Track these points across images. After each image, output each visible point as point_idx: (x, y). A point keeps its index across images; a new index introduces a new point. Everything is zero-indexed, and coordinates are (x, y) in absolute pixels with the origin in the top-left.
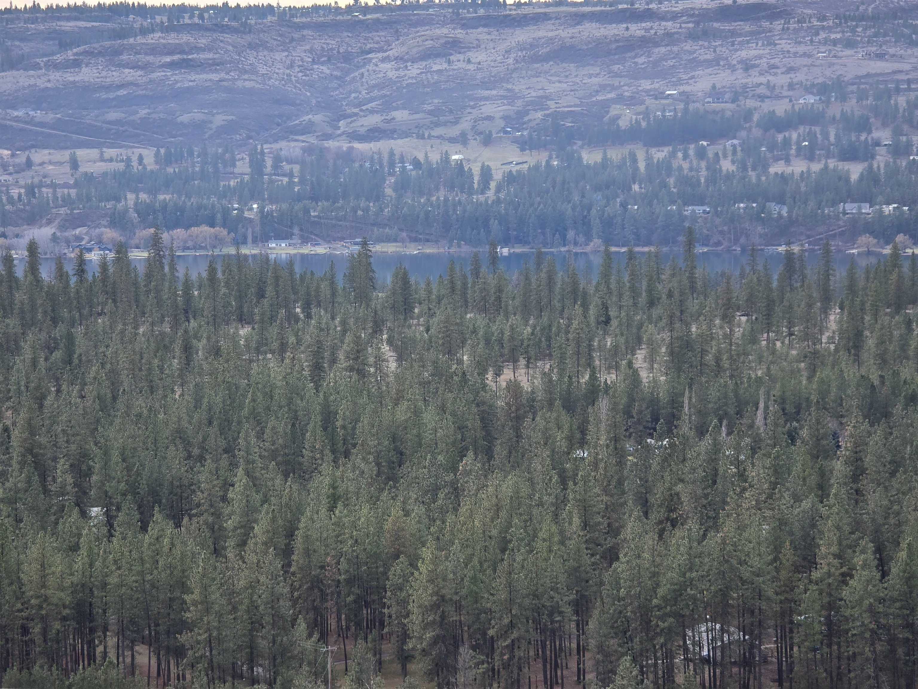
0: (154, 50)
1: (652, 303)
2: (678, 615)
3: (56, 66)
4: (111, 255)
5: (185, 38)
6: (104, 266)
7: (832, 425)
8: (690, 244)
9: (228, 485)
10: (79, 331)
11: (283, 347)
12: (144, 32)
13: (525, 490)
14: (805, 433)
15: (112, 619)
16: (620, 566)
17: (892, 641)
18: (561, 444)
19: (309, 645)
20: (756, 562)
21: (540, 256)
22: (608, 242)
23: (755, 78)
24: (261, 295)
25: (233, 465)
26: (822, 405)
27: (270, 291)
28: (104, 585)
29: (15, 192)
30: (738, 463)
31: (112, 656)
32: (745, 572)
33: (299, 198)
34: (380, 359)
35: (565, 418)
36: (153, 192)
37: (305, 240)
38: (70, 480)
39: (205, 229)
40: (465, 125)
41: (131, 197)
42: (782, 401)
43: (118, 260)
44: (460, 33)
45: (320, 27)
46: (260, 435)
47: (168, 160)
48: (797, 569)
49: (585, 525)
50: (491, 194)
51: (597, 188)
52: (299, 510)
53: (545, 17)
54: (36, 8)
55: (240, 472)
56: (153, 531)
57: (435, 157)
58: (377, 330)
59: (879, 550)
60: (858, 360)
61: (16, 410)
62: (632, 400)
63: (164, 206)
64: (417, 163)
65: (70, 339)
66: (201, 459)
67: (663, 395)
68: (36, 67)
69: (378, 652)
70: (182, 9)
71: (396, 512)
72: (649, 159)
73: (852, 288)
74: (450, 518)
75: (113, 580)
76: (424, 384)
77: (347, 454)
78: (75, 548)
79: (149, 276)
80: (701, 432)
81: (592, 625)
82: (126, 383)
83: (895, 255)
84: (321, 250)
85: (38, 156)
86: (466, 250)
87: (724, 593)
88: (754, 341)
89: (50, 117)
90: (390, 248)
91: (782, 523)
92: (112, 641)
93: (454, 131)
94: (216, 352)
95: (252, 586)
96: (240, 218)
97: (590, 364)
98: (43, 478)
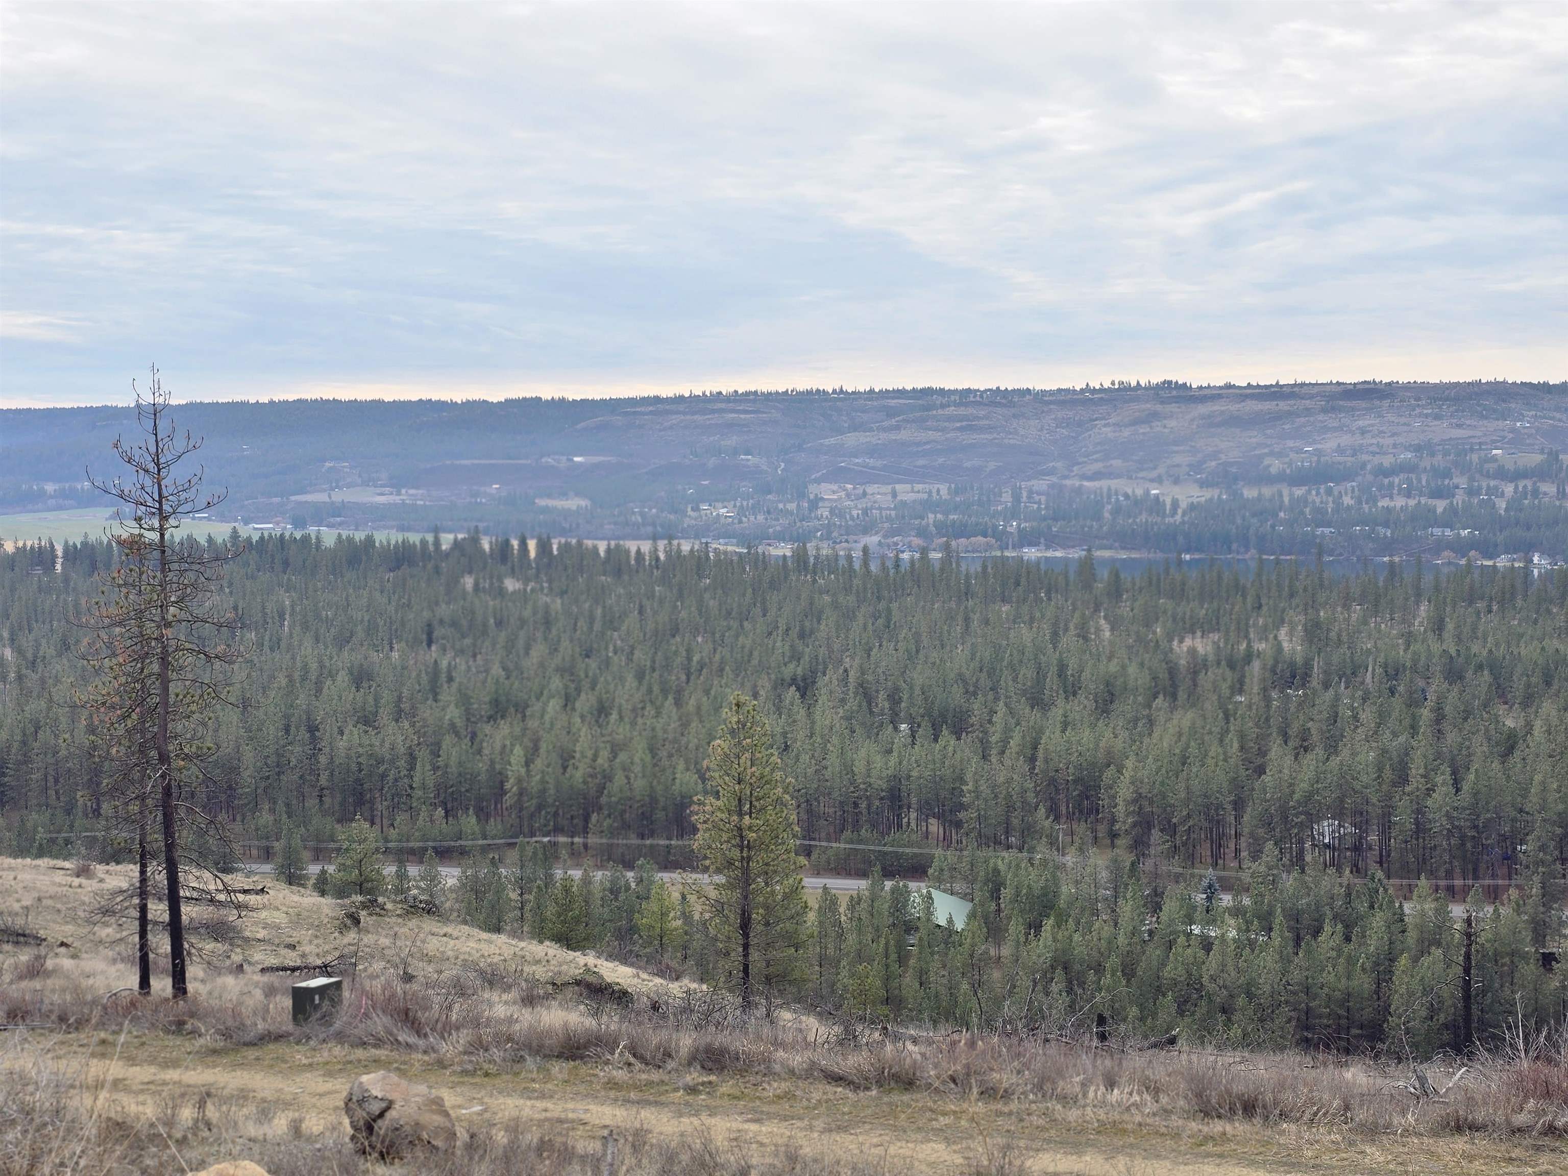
0: (950, 419)
1: (1292, 595)
2: (1308, 814)
3: (885, 430)
4: (917, 555)
5: (971, 411)
6: (912, 562)
7: (1421, 683)
8: (1320, 554)
9: (993, 712)
10: (894, 606)
11: (1032, 619)
12: (943, 406)
13: (1199, 723)
14: (1401, 688)
15: (914, 800)
16: (1266, 778)
17: (1463, 838)
18: (1225, 690)
19: (1047, 823)
20: (1365, 779)
21: (1213, 561)
22: (1261, 551)
23: (1368, 440)
24: (1018, 584)
25: (997, 699)
26: (1414, 669)
27: (1023, 581)
28: (909, 777)
29: (855, 513)
30: (1353, 709)
31: (913, 824)
32: (1357, 786)
33: (1044, 519)
34: (1098, 630)
35: (1228, 673)
36: (946, 513)
37: (1048, 547)
38: (887, 705)
39: (980, 539)
40: (1161, 470)
41: (931, 516)
42: (1385, 666)
43: (922, 558)
44: (1159, 408)
45: (1062, 403)
46: (1015, 680)
47: (957, 492)
48: (1394, 784)
49: (1242, 748)
50: (1178, 518)
51: (1254, 515)
52: (1041, 731)
53: (1220, 396)
54: (872, 391)
55: (1001, 704)
56: (942, 742)
57: (1139, 492)
58: (1097, 610)
59: (1454, 773)
60: (1440, 637)
61: (853, 659)
62: (1276, 662)
63: (954, 521)
64: (1126, 496)
65: (889, 610)
66: (975, 694)
67: (1299, 660)
68: (871, 430)
69: (1093, 831)
70: (969, 391)
71: (1108, 734)
72: (1291, 495)
73: (1437, 589)
74: (1146, 740)
75: (915, 774)
76: (1130, 648)
77: (1075, 694)
78: (889, 751)
79: (942, 570)
80: (1326, 686)
81: (1246, 818)
82: (925, 642)
83: (1469, 565)
84: (1059, 554)
85: (870, 489)
86: (1160, 556)
87: (1341, 800)
88: (1365, 623)
89: (879, 463)
90: (1107, 554)
91: (1384, 751)
92: (913, 815)
93: (1154, 474)
94: (987, 622)
95: (1009, 781)
96: (1004, 532)
97: (1246, 637)
98: (869, 704)
